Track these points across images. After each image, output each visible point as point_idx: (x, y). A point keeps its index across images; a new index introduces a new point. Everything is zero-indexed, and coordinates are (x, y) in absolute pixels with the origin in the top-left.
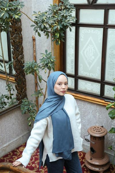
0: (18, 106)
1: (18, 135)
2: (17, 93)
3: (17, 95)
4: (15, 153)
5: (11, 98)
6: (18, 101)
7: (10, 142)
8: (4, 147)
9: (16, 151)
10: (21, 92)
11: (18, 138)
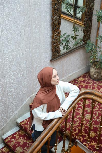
0: (83, 46)
1: (79, 69)
2: (83, 35)
3: (83, 37)
4: (76, 81)
5: (76, 38)
6: (84, 41)
7: (73, 73)
8: (69, 76)
9: (77, 80)
10: (87, 34)
11: (79, 70)
